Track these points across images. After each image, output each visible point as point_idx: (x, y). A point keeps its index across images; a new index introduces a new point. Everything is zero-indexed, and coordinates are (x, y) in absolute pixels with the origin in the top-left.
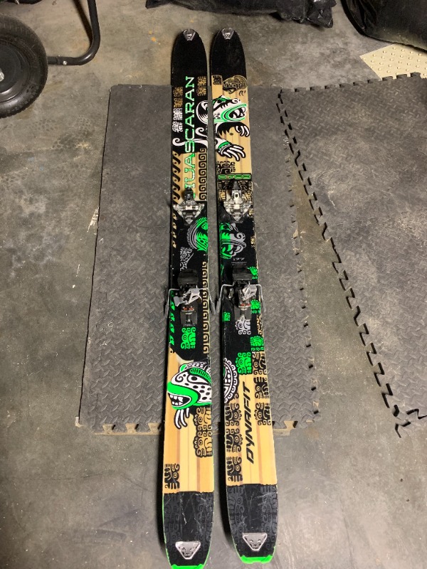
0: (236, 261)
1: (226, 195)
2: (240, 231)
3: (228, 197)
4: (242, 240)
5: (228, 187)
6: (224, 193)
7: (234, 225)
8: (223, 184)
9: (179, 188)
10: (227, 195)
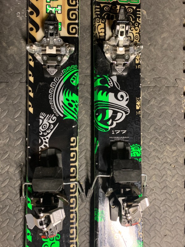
0: (116, 135)
1: (105, 28)
2: (123, 89)
3: (109, 33)
4: (124, 103)
5: (108, 15)
6: (102, 26)
7: (115, 79)
8: (102, 9)
9: (38, 12)
10: (108, 29)
